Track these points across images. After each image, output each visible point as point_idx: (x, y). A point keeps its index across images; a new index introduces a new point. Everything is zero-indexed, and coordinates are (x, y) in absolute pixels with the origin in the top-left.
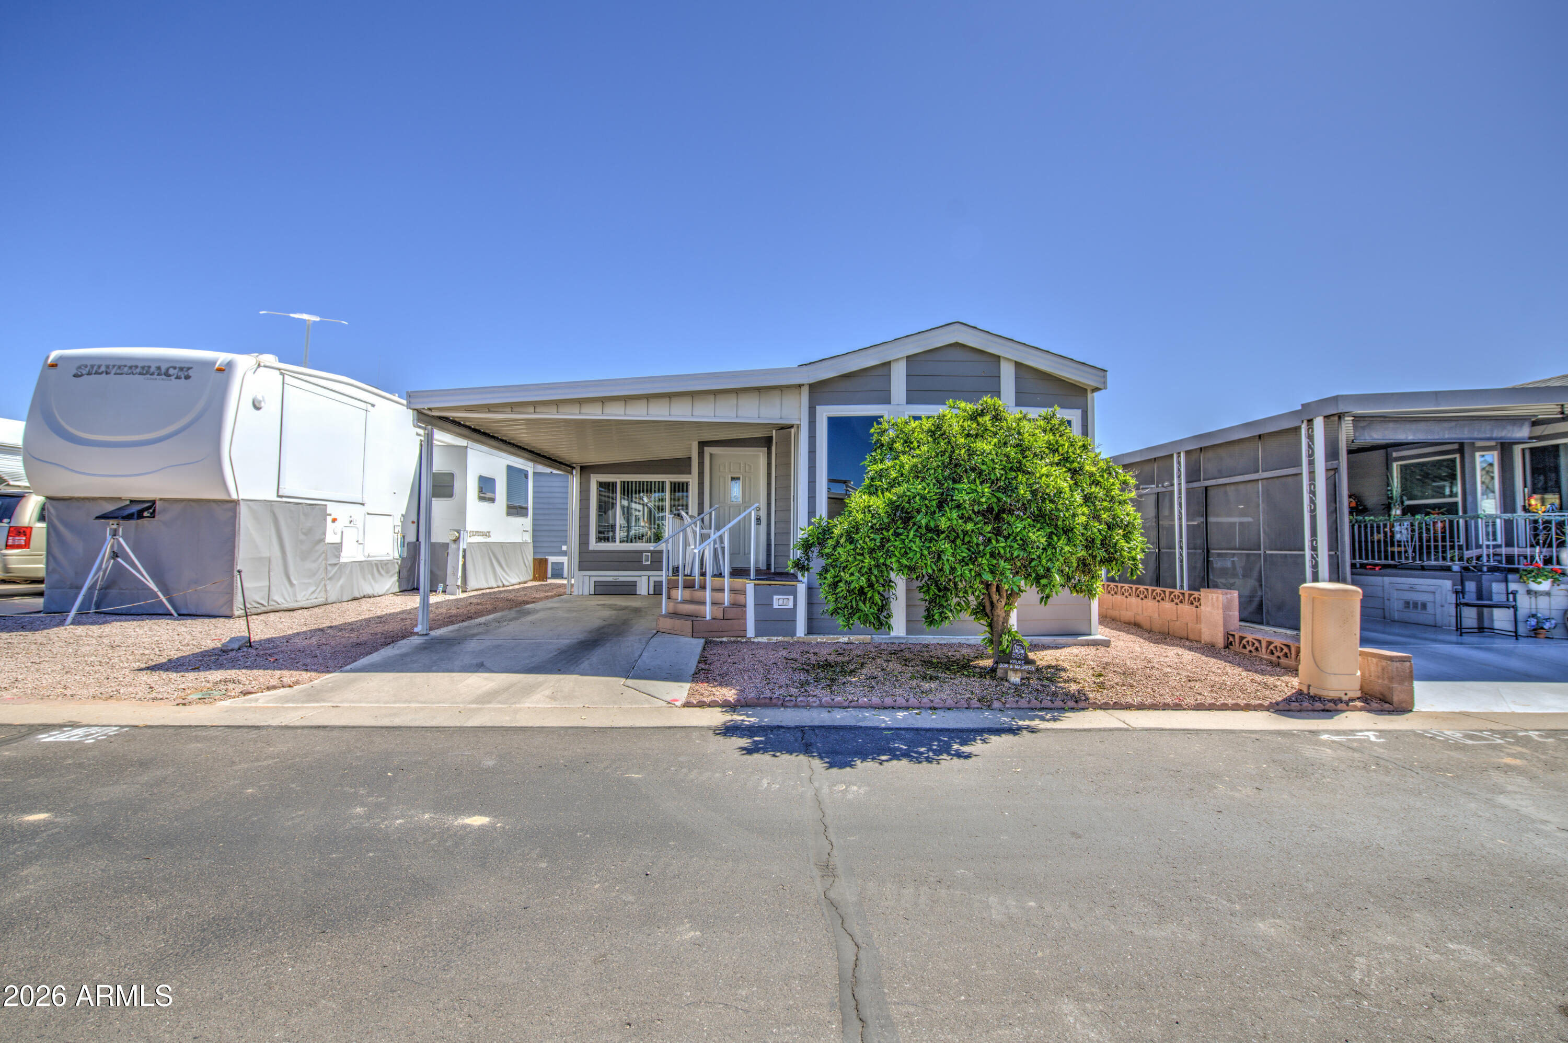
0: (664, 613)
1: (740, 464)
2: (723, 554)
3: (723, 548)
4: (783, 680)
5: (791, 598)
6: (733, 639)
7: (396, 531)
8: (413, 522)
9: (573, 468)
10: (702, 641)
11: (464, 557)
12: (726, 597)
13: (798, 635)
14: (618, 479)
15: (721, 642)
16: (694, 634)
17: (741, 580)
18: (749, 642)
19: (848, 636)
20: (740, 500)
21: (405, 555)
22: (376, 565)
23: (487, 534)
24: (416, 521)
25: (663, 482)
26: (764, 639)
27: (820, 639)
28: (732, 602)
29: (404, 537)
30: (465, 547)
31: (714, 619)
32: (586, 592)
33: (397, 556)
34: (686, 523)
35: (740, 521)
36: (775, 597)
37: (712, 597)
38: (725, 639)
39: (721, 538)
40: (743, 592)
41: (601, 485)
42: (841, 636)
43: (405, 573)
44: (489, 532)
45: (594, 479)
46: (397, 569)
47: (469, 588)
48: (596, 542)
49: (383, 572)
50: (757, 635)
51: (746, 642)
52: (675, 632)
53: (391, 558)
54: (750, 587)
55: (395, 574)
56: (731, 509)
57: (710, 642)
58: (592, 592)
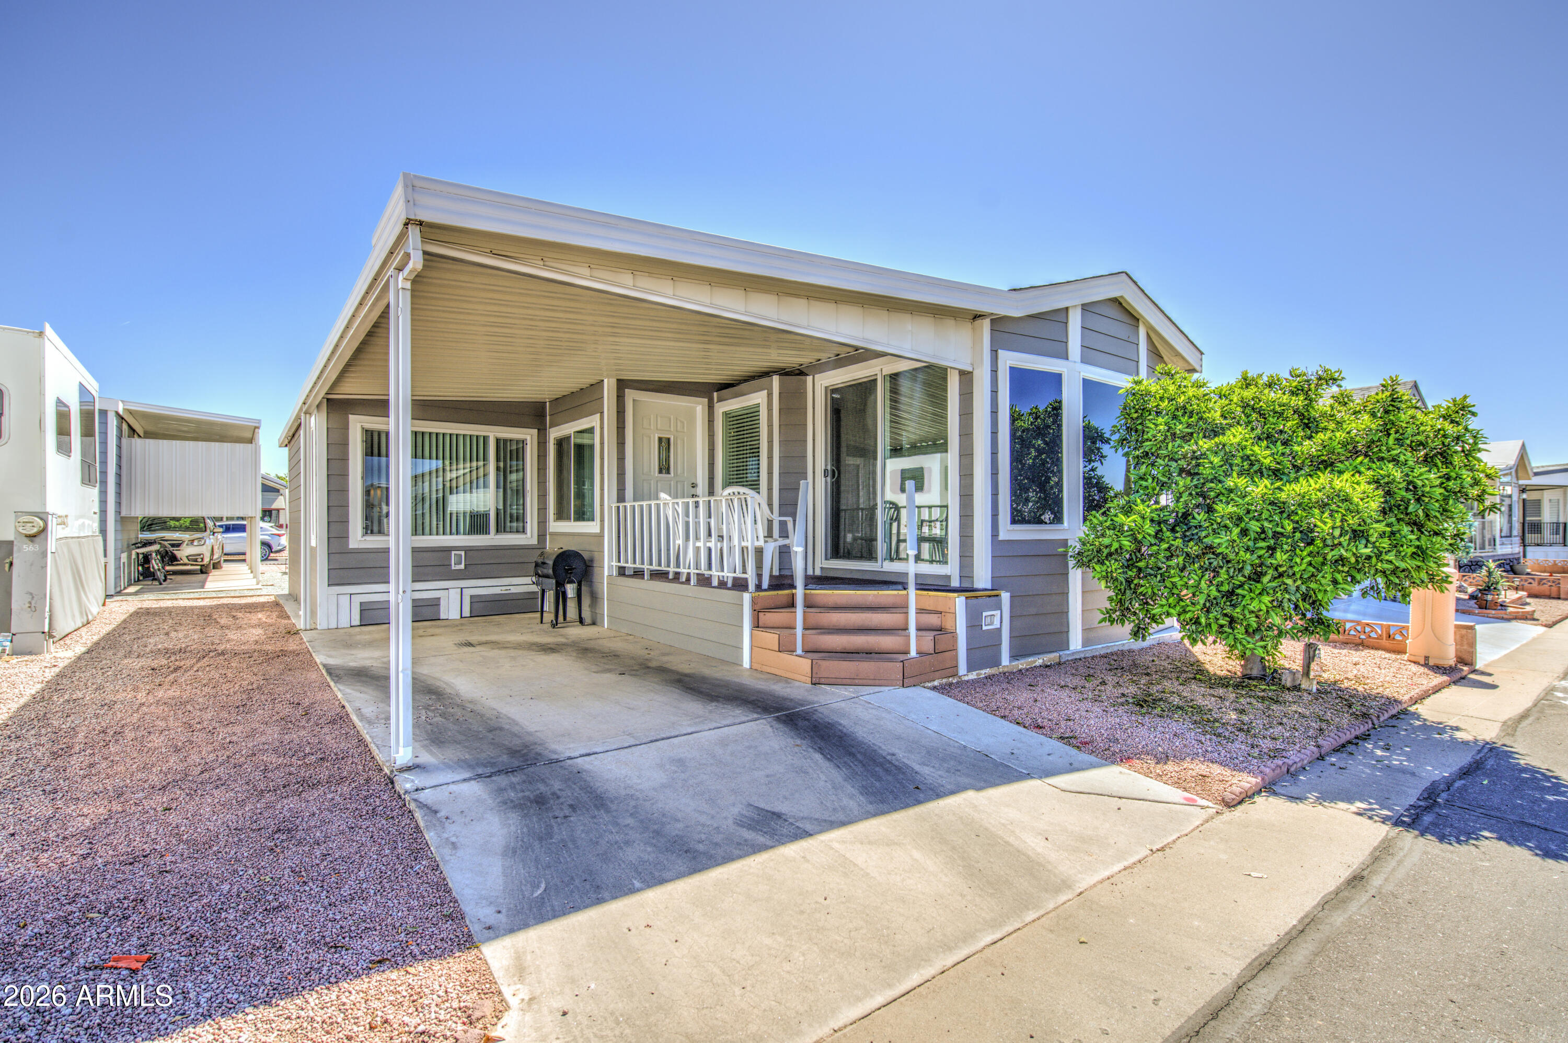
1: (669, 419)
5: (998, 612)
6: (944, 681)
10: (929, 691)
16: (905, 681)
18: (965, 682)
25: (484, 437)
26: (974, 676)
27: (1020, 664)
31: (923, 654)
32: (345, 623)
36: (984, 614)
38: (936, 683)
41: (369, 435)
44: (67, 517)
45: (355, 425)
48: (364, 535)
50: (968, 671)
54: (961, 602)
56: (659, 485)
57: (933, 690)
58: (356, 622)
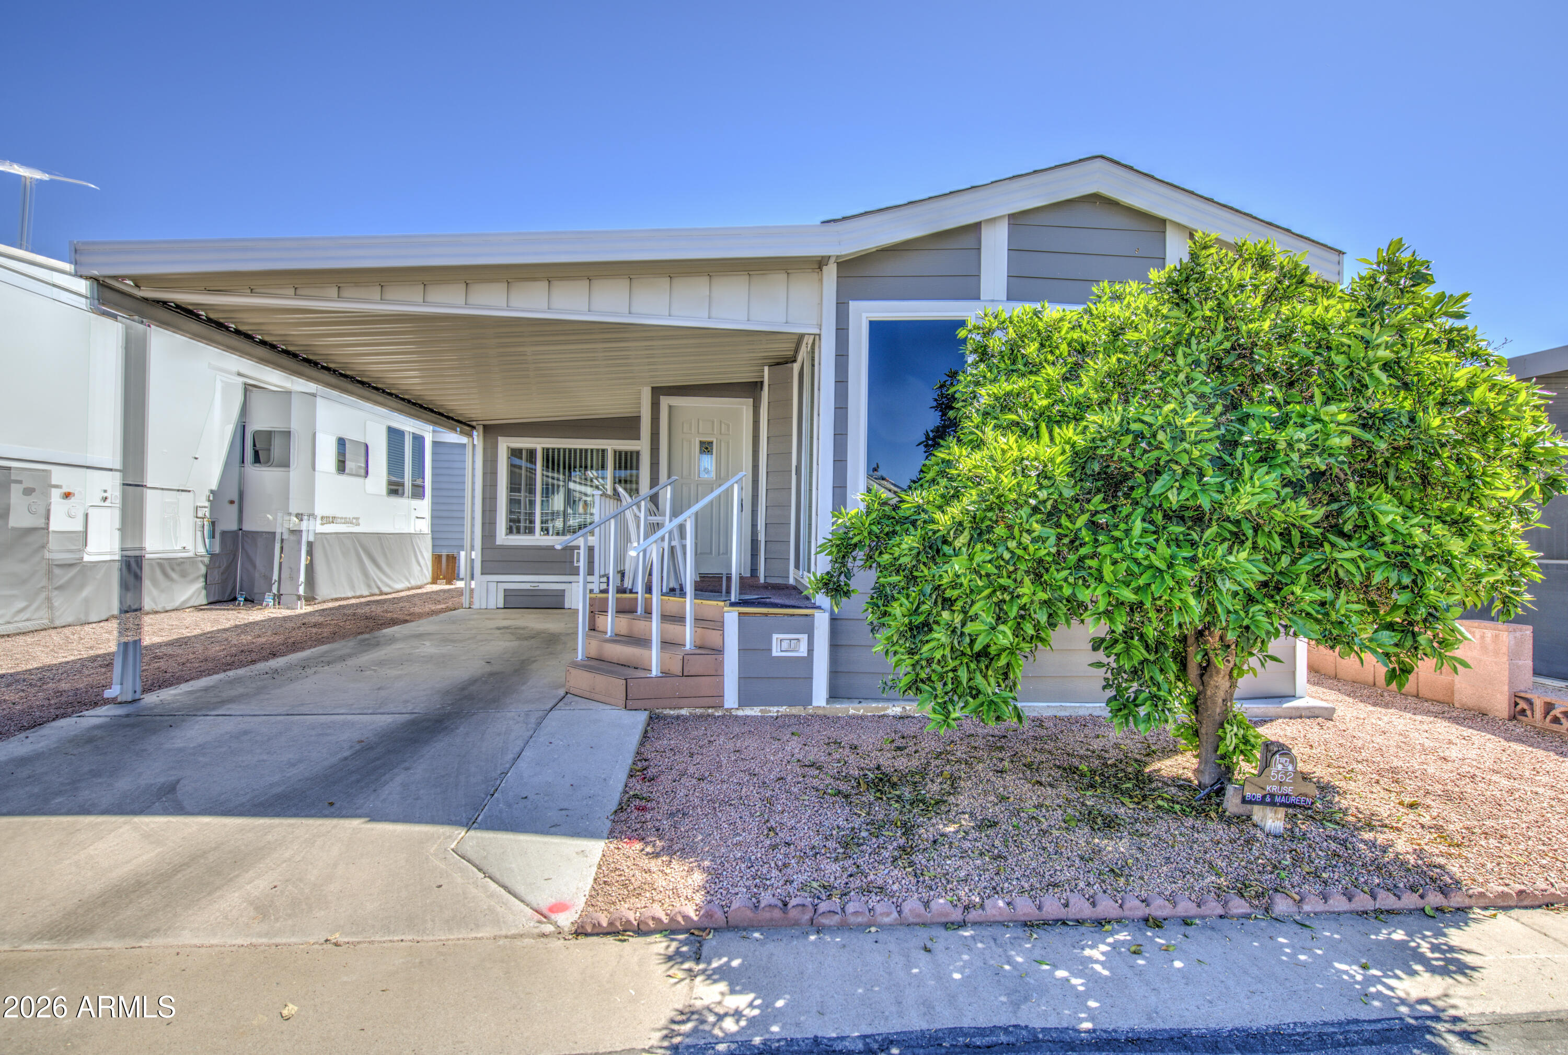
0: (580, 657)
1: (713, 422)
2: (685, 554)
3: (684, 547)
4: (807, 837)
5: (804, 638)
6: (699, 711)
7: (200, 515)
8: (232, 502)
9: (473, 427)
10: (643, 717)
11: (310, 553)
12: (688, 634)
13: (815, 704)
14: (539, 444)
15: (678, 717)
16: (629, 703)
17: (715, 603)
18: (729, 718)
19: (903, 703)
20: (713, 475)
21: (217, 550)
22: (161, 566)
23: (355, 521)
24: (236, 498)
25: (603, 451)
26: (755, 711)
27: (853, 709)
28: (698, 643)
29: (213, 524)
30: (311, 539)
31: (666, 674)
32: (492, 605)
33: (201, 550)
34: (624, 503)
35: (712, 502)
36: (775, 636)
37: (662, 633)
38: (684, 712)
39: (682, 528)
40: (719, 625)
41: (515, 453)
42: (891, 705)
43: (216, 576)
44: (357, 519)
45: (504, 444)
46: (203, 570)
47: (319, 599)
48: (507, 535)
49: (174, 575)
50: (743, 703)
51: (723, 716)
52: (597, 697)
53: (191, 554)
54: (731, 617)
55: (198, 578)
56: (700, 488)
57: (659, 717)
58: (501, 605)
